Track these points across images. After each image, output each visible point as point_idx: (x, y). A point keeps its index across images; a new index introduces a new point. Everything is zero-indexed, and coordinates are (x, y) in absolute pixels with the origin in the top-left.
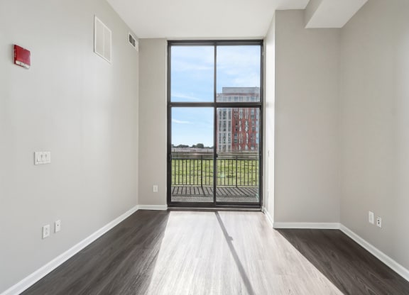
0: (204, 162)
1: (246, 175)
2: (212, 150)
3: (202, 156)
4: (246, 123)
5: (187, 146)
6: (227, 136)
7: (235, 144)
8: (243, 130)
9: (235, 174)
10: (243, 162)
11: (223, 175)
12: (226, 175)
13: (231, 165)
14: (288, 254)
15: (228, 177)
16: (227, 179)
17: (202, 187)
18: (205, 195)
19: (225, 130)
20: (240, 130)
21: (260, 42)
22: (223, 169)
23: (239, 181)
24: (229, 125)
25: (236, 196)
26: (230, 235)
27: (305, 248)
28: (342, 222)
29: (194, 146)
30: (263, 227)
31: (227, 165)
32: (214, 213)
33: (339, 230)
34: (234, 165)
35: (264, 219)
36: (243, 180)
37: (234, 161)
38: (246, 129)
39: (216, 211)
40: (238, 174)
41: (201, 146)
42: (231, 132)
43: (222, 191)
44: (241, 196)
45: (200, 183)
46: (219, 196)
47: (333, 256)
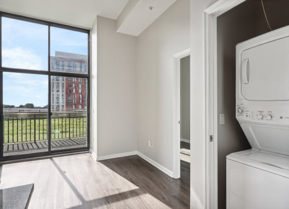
0: (37, 121)
1: (78, 129)
2: (47, 110)
3: (35, 115)
4: (80, 86)
5: (13, 107)
6: (61, 97)
7: (69, 104)
8: (77, 92)
9: (68, 130)
10: (75, 119)
11: (57, 131)
12: (60, 130)
13: (64, 123)
14: (104, 172)
15: (62, 132)
16: (60, 134)
17: (35, 142)
18: (39, 148)
19: (58, 91)
20: (74, 92)
21: (88, 31)
22: (57, 127)
23: (71, 135)
24: (63, 86)
25: (69, 145)
26: (63, 170)
27: (115, 168)
28: (138, 150)
29: (21, 106)
30: (90, 162)
31: (60, 123)
32: (49, 160)
33: (137, 155)
34: (68, 123)
35: (91, 157)
36: (75, 134)
37: (68, 119)
38: (80, 91)
39: (51, 158)
40: (71, 129)
41: (30, 106)
42: (65, 93)
43: (56, 143)
44: (73, 145)
45: (33, 139)
46: (53, 147)
47: (130, 168)
